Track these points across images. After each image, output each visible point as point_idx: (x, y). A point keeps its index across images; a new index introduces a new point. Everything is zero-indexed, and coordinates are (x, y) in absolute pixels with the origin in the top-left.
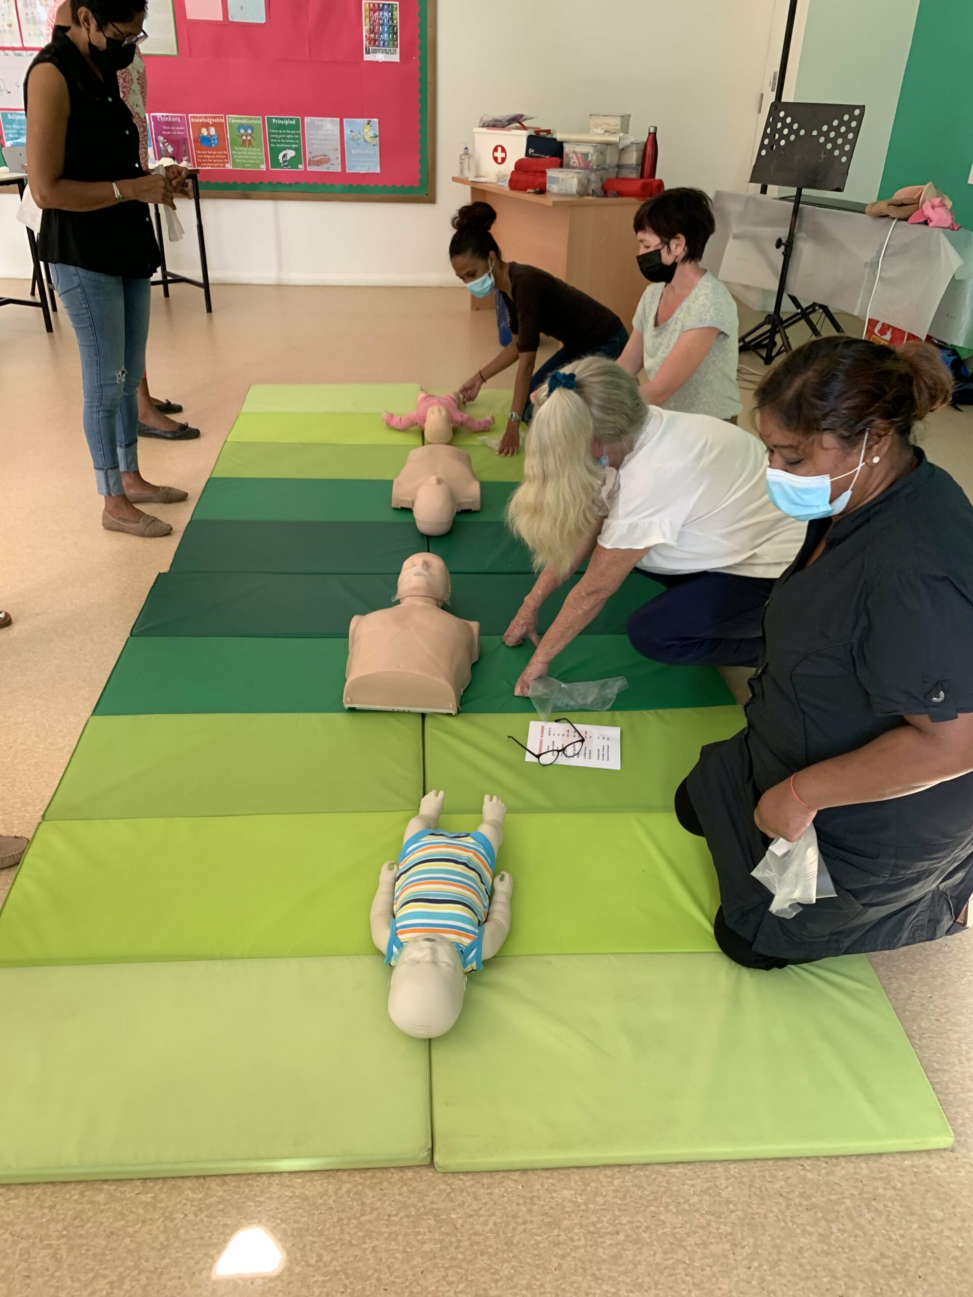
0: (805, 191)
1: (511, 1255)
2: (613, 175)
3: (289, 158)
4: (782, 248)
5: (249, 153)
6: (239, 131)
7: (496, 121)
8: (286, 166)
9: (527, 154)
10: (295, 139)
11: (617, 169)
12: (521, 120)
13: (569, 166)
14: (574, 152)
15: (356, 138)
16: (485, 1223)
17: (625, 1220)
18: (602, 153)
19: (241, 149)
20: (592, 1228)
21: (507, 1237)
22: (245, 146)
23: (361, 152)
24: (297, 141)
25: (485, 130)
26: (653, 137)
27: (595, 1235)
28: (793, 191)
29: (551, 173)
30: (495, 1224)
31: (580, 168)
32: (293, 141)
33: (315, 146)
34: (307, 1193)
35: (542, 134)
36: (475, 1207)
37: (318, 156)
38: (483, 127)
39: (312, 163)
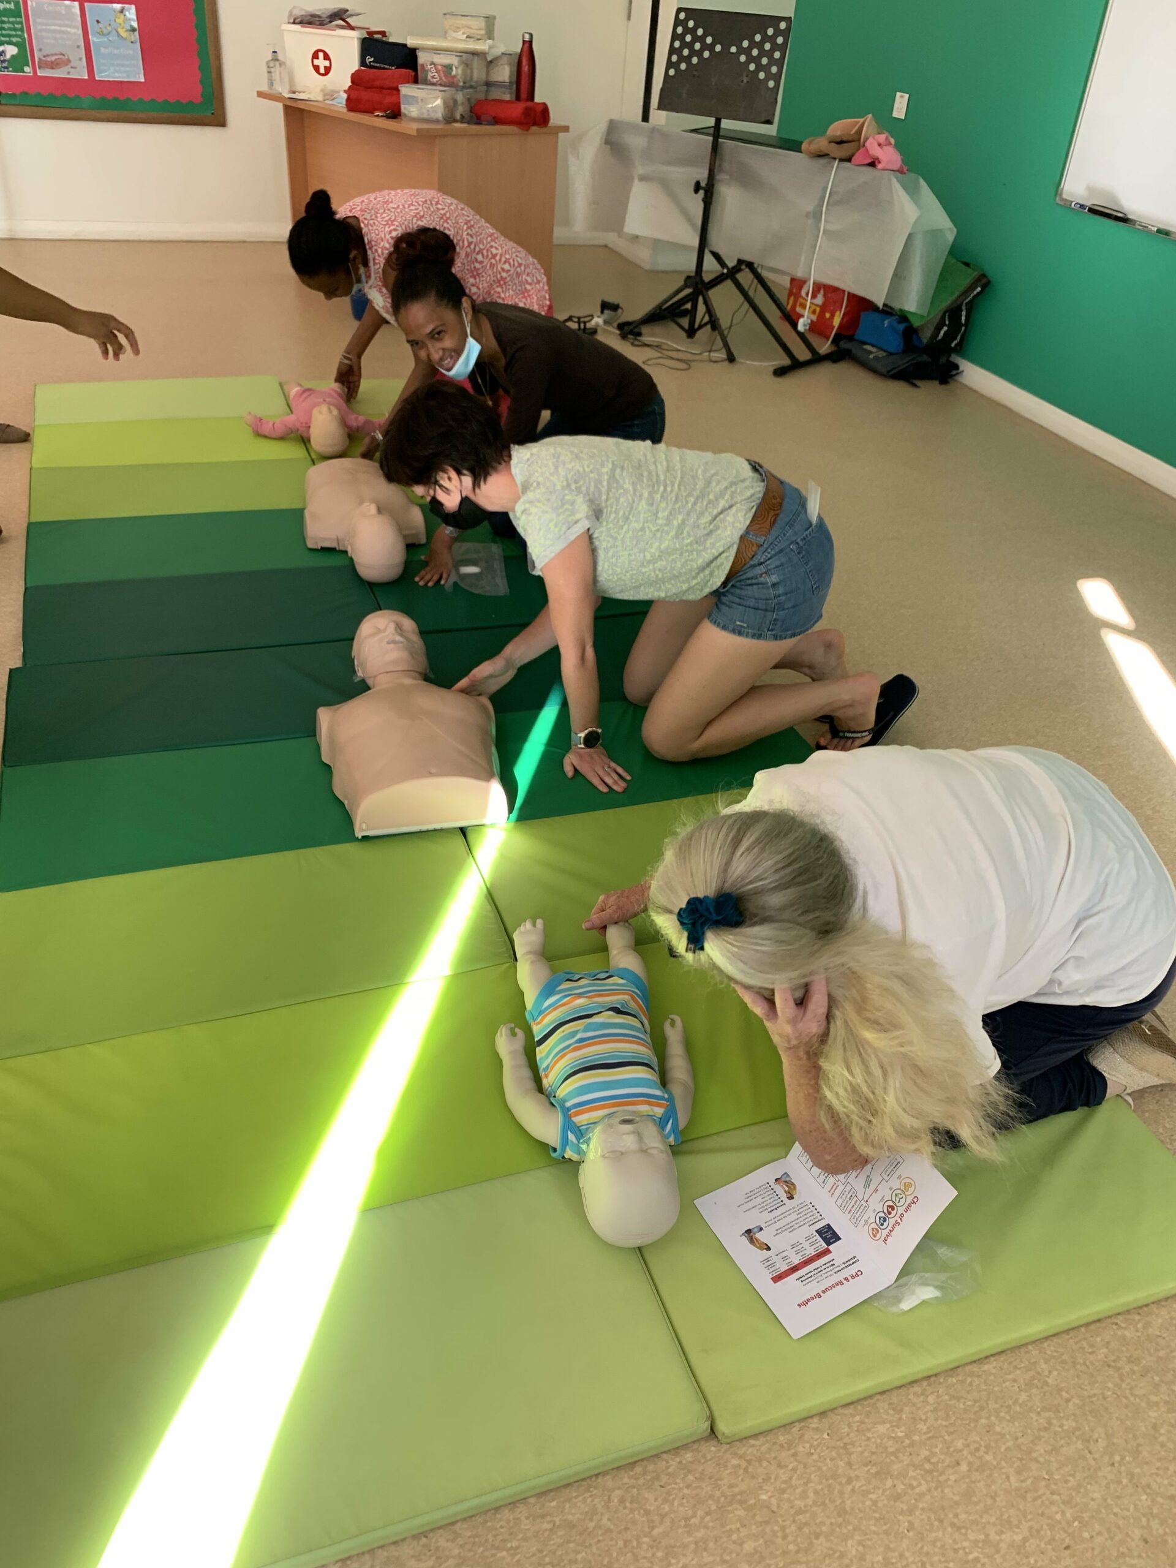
0: (726, 124)
1: (850, 1528)
2: (482, 96)
3: (8, 56)
4: (701, 193)
7: (313, 16)
8: (5, 67)
9: (363, 63)
10: (15, 29)
11: (485, 87)
12: (344, 17)
13: (426, 82)
14: (432, 63)
15: (105, 31)
16: (804, 1496)
17: (959, 1444)
18: (467, 65)
20: (927, 1466)
21: (836, 1506)
23: (116, 51)
24: (19, 33)
25: (298, 27)
26: (528, 45)
27: (935, 1474)
28: (711, 122)
29: (406, 90)
30: (816, 1492)
31: (441, 85)
32: (14, 33)
33: (45, 41)
34: (570, 1517)
35: (376, 36)
36: (784, 1477)
37: (52, 55)
38: (294, 23)
39: (44, 65)
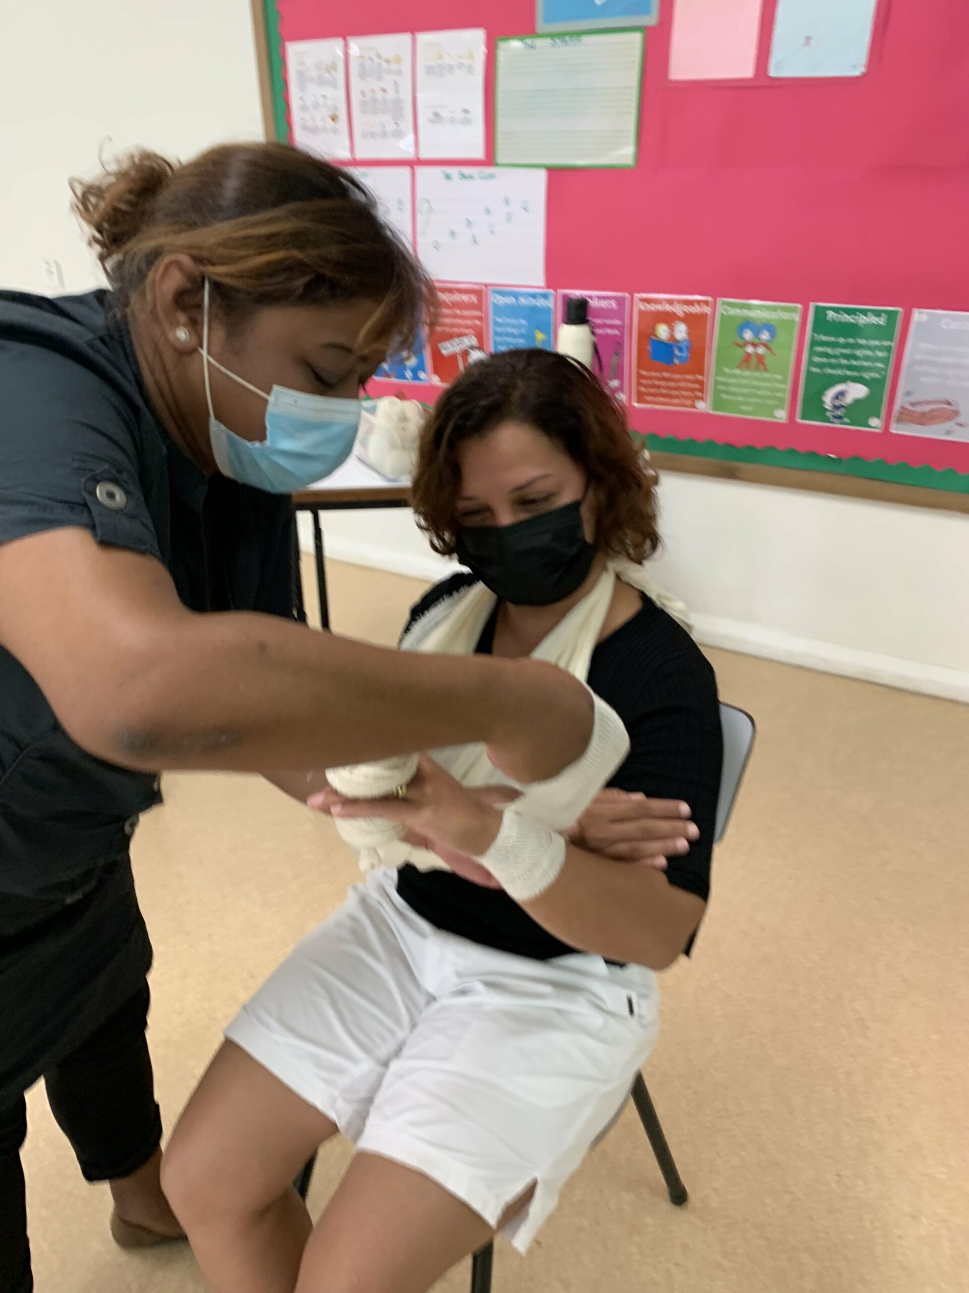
3: (849, 399)
5: (755, 383)
6: (741, 335)
8: (840, 418)
10: (876, 360)
19: (737, 371)
22: (748, 368)
24: (880, 365)
32: (870, 364)
33: (923, 379)
37: (928, 403)
39: (906, 416)
